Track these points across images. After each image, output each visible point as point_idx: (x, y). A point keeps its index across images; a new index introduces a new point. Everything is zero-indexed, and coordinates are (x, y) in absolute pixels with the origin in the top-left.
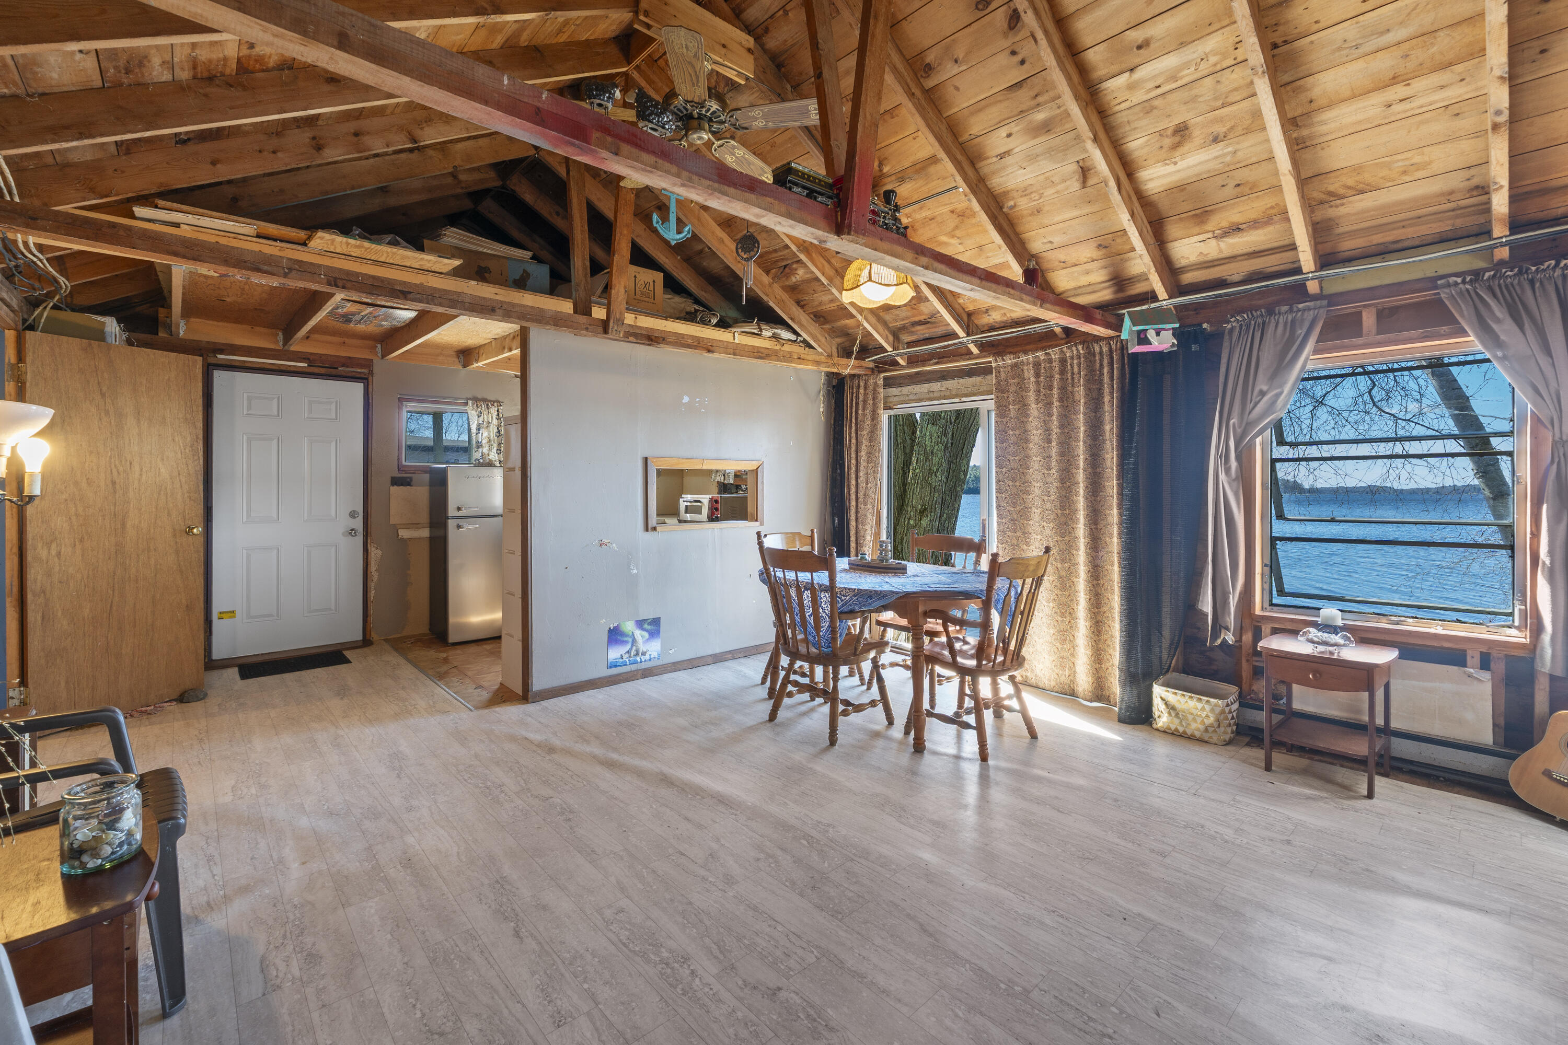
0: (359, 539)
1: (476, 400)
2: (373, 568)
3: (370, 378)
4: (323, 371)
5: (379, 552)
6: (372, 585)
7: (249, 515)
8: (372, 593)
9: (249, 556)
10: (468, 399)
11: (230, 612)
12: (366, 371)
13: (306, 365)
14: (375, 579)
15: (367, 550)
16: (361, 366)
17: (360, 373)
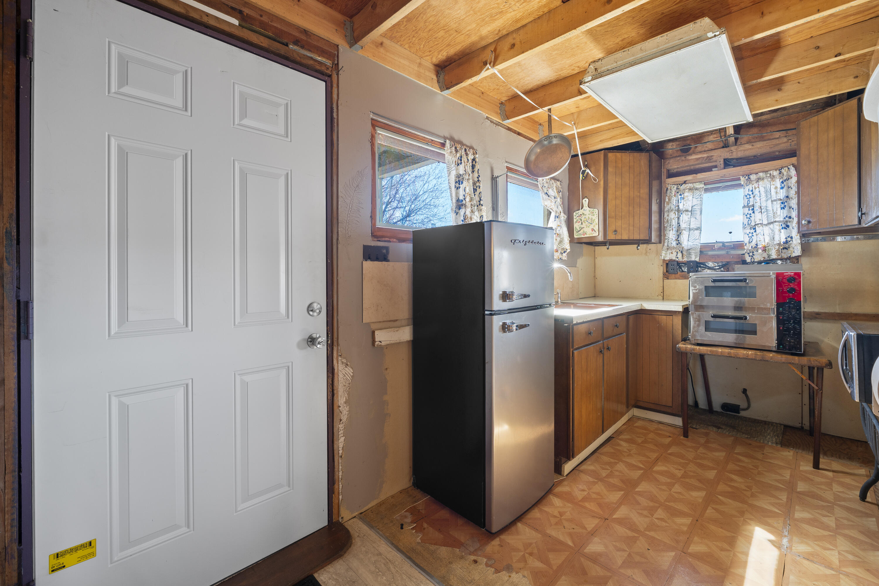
0: (321, 349)
1: (456, 143)
2: (341, 399)
3: (335, 76)
4: (264, 42)
5: (349, 371)
6: (340, 428)
7: (123, 317)
8: (340, 443)
9: (124, 409)
10: (445, 138)
11: (83, 546)
12: (329, 63)
13: (236, 22)
14: (344, 418)
15: (333, 369)
16: (322, 52)
17: (320, 63)
